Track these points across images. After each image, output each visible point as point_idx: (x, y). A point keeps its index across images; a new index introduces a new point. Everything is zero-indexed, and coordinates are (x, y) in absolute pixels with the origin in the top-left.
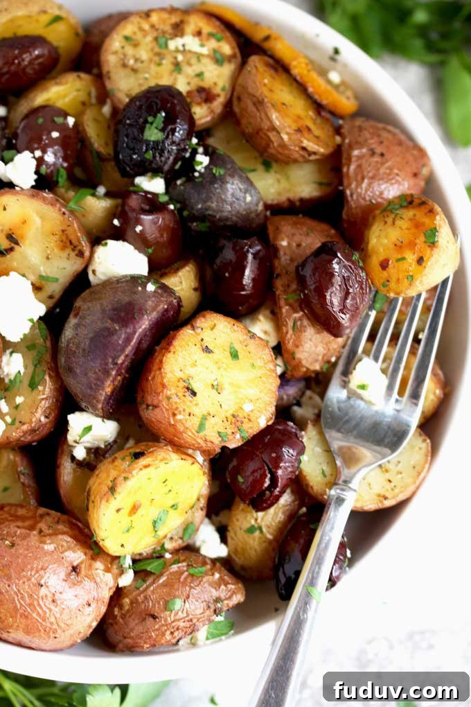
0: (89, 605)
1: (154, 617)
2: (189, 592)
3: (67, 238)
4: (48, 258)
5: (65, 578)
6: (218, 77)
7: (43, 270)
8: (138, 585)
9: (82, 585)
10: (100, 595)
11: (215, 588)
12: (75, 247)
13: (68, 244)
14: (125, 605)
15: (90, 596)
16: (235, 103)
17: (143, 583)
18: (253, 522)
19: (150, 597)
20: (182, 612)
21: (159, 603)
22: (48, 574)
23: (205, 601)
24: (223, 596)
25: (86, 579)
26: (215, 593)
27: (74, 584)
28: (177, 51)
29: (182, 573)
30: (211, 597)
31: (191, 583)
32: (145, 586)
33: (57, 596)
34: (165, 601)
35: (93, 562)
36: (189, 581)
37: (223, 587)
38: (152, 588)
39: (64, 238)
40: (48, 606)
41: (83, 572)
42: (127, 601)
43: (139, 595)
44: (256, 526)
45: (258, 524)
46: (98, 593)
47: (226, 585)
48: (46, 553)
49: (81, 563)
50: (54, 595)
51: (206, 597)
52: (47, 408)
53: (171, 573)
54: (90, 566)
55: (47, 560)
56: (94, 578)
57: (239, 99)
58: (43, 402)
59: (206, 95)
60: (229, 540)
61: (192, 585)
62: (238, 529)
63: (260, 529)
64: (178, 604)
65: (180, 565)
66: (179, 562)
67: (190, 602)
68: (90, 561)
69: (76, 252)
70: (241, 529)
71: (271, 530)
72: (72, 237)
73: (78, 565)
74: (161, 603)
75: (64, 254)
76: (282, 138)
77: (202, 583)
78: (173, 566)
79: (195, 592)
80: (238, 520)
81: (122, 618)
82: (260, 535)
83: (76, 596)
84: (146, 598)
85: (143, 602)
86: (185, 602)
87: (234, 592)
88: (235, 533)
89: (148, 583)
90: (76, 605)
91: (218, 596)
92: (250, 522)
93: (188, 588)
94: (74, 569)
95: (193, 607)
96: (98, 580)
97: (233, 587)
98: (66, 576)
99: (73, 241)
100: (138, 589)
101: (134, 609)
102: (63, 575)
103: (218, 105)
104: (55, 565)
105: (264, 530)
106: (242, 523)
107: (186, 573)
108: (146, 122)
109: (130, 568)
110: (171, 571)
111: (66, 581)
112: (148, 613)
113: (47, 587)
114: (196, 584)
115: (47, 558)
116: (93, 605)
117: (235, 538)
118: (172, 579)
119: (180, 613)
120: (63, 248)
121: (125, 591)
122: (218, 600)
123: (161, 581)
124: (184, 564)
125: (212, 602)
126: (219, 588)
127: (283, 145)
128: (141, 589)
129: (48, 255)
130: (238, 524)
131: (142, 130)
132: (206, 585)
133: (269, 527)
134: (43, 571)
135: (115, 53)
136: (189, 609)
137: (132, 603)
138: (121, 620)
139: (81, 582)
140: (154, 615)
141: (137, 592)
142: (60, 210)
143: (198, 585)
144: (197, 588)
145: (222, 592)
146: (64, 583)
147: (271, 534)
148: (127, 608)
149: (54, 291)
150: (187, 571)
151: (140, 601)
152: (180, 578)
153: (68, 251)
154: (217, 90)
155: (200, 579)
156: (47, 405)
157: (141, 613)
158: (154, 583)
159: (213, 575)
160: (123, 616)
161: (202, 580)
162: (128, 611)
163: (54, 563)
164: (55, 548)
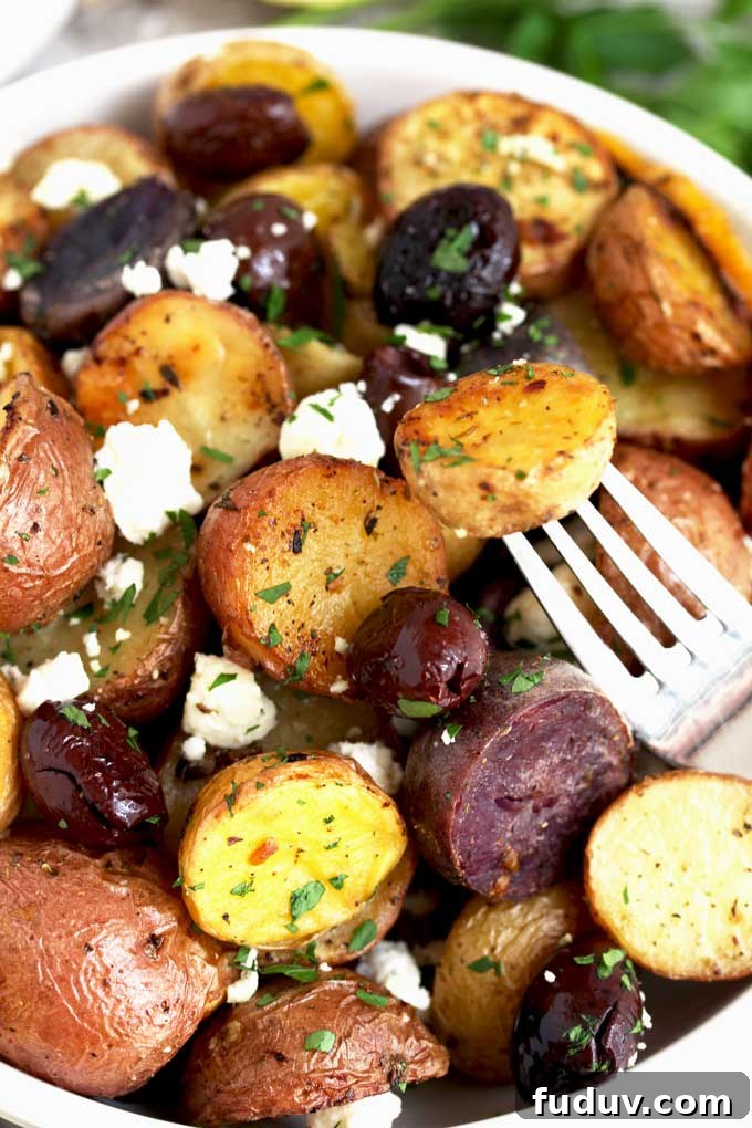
0: (166, 1009)
1: (280, 1058)
2: (351, 1028)
3: (264, 389)
4: (223, 419)
5: (134, 948)
6: (572, 209)
7: (210, 438)
8: (261, 1002)
9: (161, 970)
10: (190, 997)
11: (399, 1038)
12: (274, 406)
13: (262, 400)
14: (231, 1032)
15: (171, 993)
16: (593, 252)
17: (271, 999)
18: (486, 952)
19: (280, 1022)
20: (332, 1059)
21: (293, 1036)
22: (104, 932)
23: (376, 1052)
24: (409, 1054)
25: (171, 962)
26: (396, 1046)
27: (149, 965)
28: (511, 157)
29: (345, 996)
30: (389, 1049)
31: (357, 1014)
32: (275, 1003)
33: (114, 974)
34: (305, 1034)
35: (189, 940)
36: (354, 1009)
37: (412, 1039)
38: (285, 1009)
39: (258, 389)
40: (93, 988)
41: (168, 949)
42: (235, 1026)
43: (261, 1017)
44: (491, 959)
45: (495, 957)
46: (186, 993)
47: (418, 1039)
48: (110, 898)
49: (169, 933)
50: (108, 971)
51: (378, 1045)
52: (165, 658)
53: (325, 991)
54: (183, 943)
55: (109, 909)
56: (184, 966)
57: (601, 247)
58: (163, 646)
59: (547, 233)
60: (438, 983)
61: (358, 1017)
62: (456, 961)
63: (496, 966)
64: (327, 1042)
65: (344, 982)
66: (343, 979)
67: (349, 1044)
68: (184, 937)
69: (274, 415)
70: (462, 961)
71: (516, 974)
72: (273, 389)
73: (161, 936)
74: (298, 1036)
75: (253, 417)
76: (661, 312)
77: (377, 1020)
78: (332, 981)
79: (362, 1030)
80: (460, 945)
81: (222, 1056)
82: (495, 979)
83: (146, 985)
84: (271, 1021)
85: (264, 1030)
86: (340, 1043)
87: (430, 1055)
88: (451, 970)
89: (279, 1001)
90: (143, 1001)
91: (399, 1051)
92: (481, 952)
93: (350, 1021)
94: (154, 940)
95: (352, 1055)
96: (192, 971)
97: (431, 1045)
98: (137, 945)
99: (273, 396)
100: (259, 1007)
101: (246, 1042)
102: (131, 942)
103: (562, 252)
104: (122, 921)
105: (503, 970)
106: (466, 952)
107: (353, 997)
108: (442, 235)
109: (253, 969)
110: (327, 988)
111: (135, 954)
112: (270, 1049)
113: (100, 955)
114: (366, 1019)
115: (107, 906)
116: (174, 1013)
117: (449, 978)
118: (325, 1000)
119: (327, 1060)
120: (253, 406)
121: (236, 1011)
122: (398, 1058)
123: (303, 1001)
124: (352, 983)
125: (388, 1058)
126: (406, 1040)
127: (661, 325)
128: (267, 1008)
129: (225, 412)
130: (459, 952)
131: (432, 248)
132: (383, 1026)
133: (513, 967)
134: (97, 925)
135: (407, 141)
136: (344, 1057)
137: (244, 1030)
138: (218, 1059)
139: (161, 963)
140: (280, 1054)
141: (259, 1012)
142: (261, 339)
143: (370, 1022)
144: (367, 1026)
145: (410, 1048)
146: (130, 956)
147: (515, 982)
148: (234, 1037)
149: (221, 477)
150: (354, 994)
151: (260, 1027)
152: (340, 1001)
153: (260, 412)
154: (567, 228)
155: (375, 1013)
156: (168, 653)
157: (257, 1048)
158: (291, 1001)
159: (399, 1014)
160: (224, 1053)
161: (377, 1017)
162: (234, 1044)
163: (121, 917)
164: (128, 895)
